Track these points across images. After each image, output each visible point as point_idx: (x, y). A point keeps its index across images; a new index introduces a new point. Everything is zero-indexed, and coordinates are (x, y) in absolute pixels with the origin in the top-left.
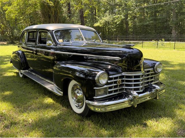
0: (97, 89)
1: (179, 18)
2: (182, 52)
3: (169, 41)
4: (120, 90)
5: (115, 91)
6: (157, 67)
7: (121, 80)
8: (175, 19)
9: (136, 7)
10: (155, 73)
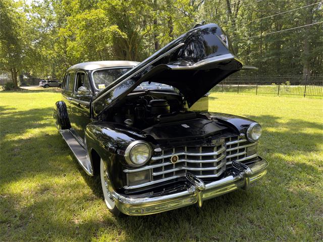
0: (129, 173)
1: (314, 50)
2: (316, 100)
3: (298, 85)
4: (177, 173)
5: (167, 175)
6: (251, 131)
7: (178, 156)
8: (307, 53)
9: (250, 36)
10: (248, 142)
